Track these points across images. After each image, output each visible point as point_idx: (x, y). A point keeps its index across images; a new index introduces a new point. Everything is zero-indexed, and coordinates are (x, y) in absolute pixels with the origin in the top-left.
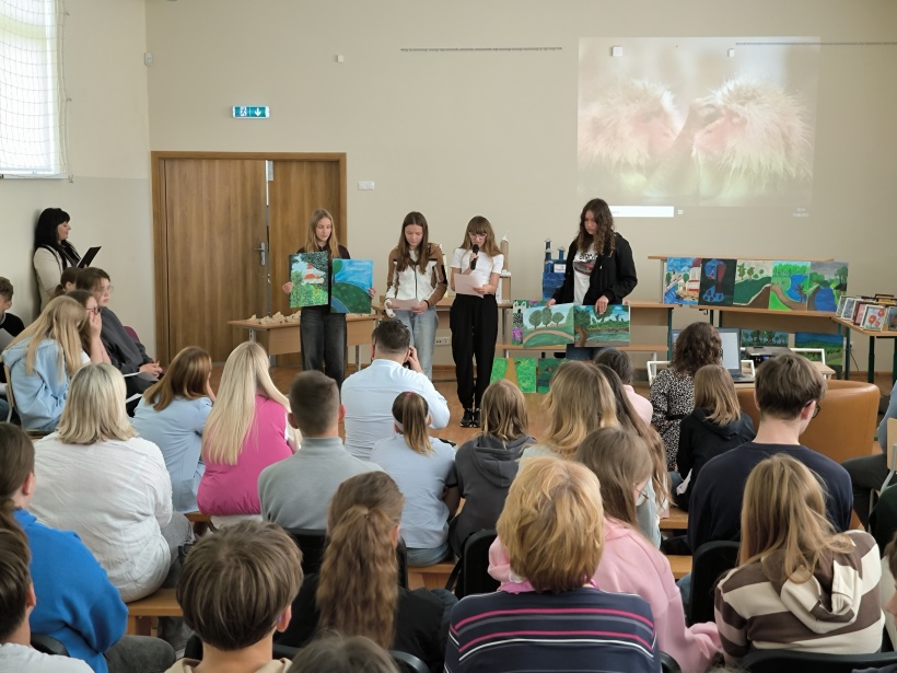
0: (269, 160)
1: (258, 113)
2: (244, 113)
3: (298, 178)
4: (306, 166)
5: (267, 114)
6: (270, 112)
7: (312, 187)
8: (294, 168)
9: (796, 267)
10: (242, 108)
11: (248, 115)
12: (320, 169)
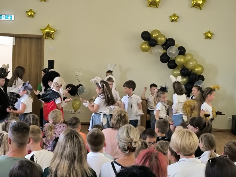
0: (13, 37)
1: (9, 18)
2: (3, 17)
3: (25, 44)
4: (28, 40)
5: (13, 19)
6: (14, 18)
7: (30, 48)
8: (23, 40)
10: (3, 16)
11: (5, 19)
12: (34, 41)
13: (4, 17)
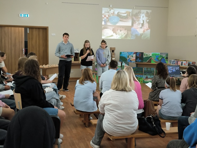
0: (28, 28)
1: (26, 16)
3: (35, 32)
4: (37, 29)
5: (29, 17)
7: (39, 35)
8: (34, 30)
9: (157, 54)
10: (22, 14)
11: (24, 16)
12: (41, 30)
13: (23, 16)
